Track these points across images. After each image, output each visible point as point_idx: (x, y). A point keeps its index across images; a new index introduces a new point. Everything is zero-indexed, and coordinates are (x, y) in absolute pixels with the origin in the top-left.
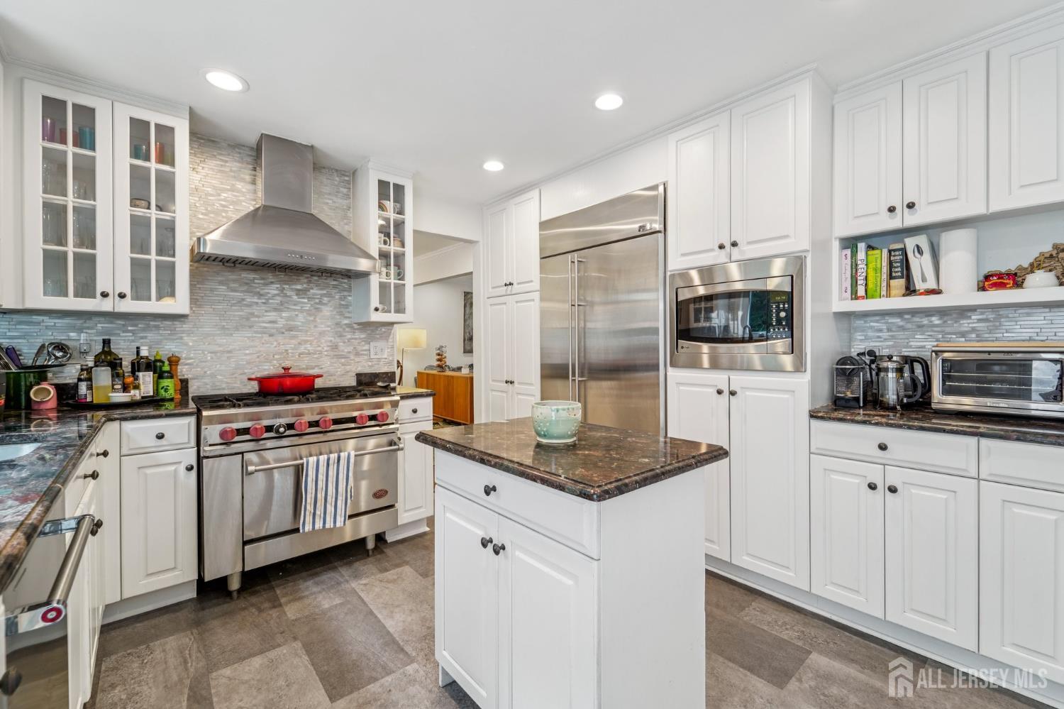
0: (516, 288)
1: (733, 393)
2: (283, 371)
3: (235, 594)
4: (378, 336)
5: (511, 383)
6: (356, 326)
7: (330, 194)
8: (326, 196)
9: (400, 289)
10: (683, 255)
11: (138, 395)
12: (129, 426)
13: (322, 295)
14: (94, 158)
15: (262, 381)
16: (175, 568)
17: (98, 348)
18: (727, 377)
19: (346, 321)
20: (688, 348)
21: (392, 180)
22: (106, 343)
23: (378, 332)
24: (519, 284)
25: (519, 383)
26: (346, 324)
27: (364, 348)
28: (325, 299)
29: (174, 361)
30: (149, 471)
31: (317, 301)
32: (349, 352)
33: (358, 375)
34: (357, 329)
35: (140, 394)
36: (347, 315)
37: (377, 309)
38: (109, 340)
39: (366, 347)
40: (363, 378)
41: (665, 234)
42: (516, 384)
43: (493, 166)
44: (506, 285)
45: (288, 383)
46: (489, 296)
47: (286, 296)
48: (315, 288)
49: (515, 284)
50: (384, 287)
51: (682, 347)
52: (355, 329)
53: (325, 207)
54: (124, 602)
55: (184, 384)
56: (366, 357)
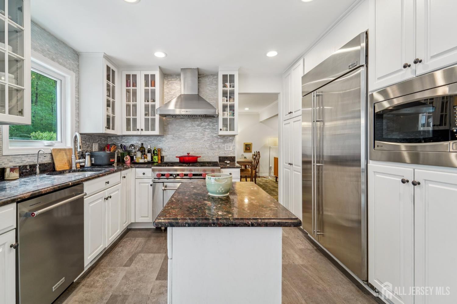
0: (294, 114)
1: (414, 184)
2: (187, 154)
3: (163, 231)
4: (228, 141)
5: (291, 164)
6: (219, 137)
7: (209, 85)
8: (208, 86)
9: (232, 120)
10: (379, 79)
11: (146, 160)
12: (138, 169)
13: (206, 125)
14: (136, 89)
15: (180, 158)
16: (148, 217)
17: (140, 146)
18: (412, 170)
19: (215, 135)
20: (382, 146)
21: (228, 73)
22: (142, 144)
23: (228, 139)
24: (295, 112)
25: (295, 165)
26: (215, 136)
27: (222, 146)
28: (207, 127)
29: (160, 150)
30: (142, 184)
31: (204, 128)
32: (216, 148)
33: (220, 157)
34: (220, 138)
35: (147, 160)
36: (216, 133)
37: (221, 130)
38: (143, 143)
39: (223, 146)
40: (221, 158)
41: (367, 67)
42: (294, 166)
43: (272, 54)
44: (289, 113)
45: (187, 159)
46: (285, 120)
47: (193, 126)
48: (203, 123)
49: (293, 112)
50: (225, 120)
51: (378, 146)
52: (218, 138)
53: (208, 91)
54: (135, 223)
55: (162, 158)
56: (223, 150)
